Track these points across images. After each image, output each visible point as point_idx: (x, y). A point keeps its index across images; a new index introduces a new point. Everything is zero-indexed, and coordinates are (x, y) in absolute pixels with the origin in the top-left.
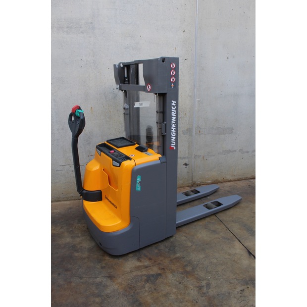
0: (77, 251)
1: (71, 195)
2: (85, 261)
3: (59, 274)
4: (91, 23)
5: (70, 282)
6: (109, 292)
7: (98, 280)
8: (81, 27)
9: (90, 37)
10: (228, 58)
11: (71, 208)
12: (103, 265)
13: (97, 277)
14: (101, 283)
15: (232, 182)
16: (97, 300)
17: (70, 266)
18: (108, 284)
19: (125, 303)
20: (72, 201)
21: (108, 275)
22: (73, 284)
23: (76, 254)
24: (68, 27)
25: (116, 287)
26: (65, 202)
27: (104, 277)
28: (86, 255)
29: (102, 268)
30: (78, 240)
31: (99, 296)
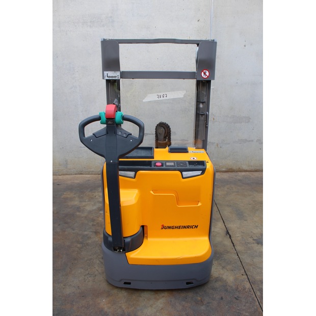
0: (79, 211)
1: (92, 170)
2: (83, 219)
3: (59, 225)
4: (111, 17)
5: (65, 231)
6: (90, 242)
7: (86, 233)
8: (102, 22)
9: (110, 30)
10: (245, 46)
11: (89, 180)
12: (95, 224)
13: (85, 231)
14: (87, 235)
15: (247, 173)
16: (79, 245)
17: (69, 221)
18: (92, 236)
19: (99, 251)
20: (92, 175)
21: (94, 231)
22: (66, 233)
23: (78, 213)
24: (91, 22)
25: (97, 240)
26: (87, 176)
27: (91, 232)
28: (85, 214)
29: (93, 225)
30: (84, 204)
31: (81, 243)
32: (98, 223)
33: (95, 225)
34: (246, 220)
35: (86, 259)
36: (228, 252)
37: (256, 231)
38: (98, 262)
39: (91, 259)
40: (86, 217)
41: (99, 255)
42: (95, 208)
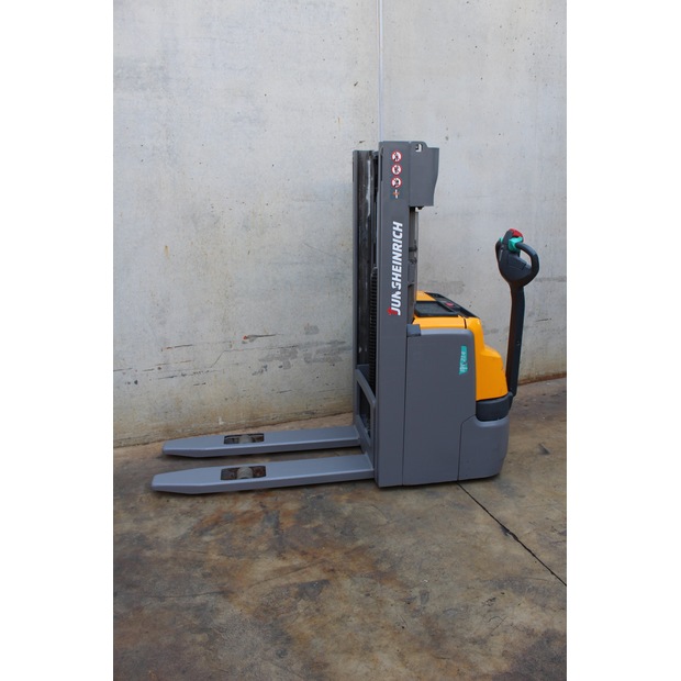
0: (149, 547)
1: (126, 436)
2: (169, 565)
4: (161, 68)
5: (140, 609)
6: (223, 621)
7: (199, 600)
8: (138, 78)
9: (160, 98)
11: (128, 463)
12: (208, 571)
13: (194, 596)
14: (205, 605)
16: (199, 638)
17: (135, 578)
18: (219, 606)
19: (259, 639)
20: (130, 449)
21: (217, 590)
22: (146, 612)
23: (148, 553)
25: (237, 611)
27: (211, 594)
28: (169, 553)
29: (205, 576)
30: (149, 525)
31: (202, 630)
32: (213, 568)
33: (210, 575)
34: (523, 496)
35: (239, 669)
36: (531, 572)
37: (553, 515)
38: (273, 668)
39: (252, 665)
40: (174, 559)
41: (266, 650)
42: (183, 531)
